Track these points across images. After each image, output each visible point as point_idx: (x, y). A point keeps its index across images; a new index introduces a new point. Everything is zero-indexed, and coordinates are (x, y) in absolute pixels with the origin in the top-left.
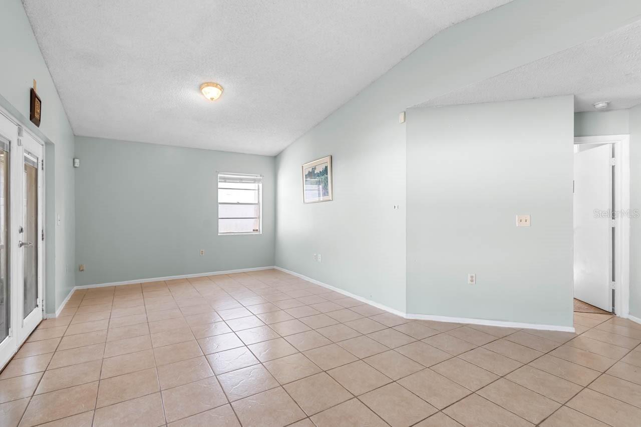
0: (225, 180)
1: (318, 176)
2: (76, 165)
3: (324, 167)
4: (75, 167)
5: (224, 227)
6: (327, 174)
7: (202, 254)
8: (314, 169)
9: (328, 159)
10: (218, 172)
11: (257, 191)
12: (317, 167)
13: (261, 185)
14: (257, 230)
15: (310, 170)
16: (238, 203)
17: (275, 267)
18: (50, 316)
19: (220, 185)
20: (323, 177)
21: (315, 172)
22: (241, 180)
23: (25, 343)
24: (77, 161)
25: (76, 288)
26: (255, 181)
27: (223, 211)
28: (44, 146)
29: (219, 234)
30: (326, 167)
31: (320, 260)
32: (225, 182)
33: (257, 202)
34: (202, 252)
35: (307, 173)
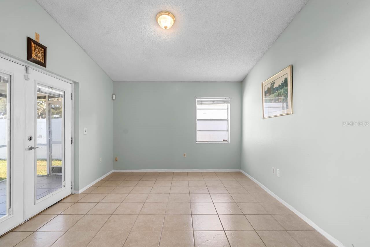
0: (201, 103)
1: (277, 90)
2: (113, 99)
3: (284, 79)
4: (114, 100)
5: (201, 137)
6: (286, 86)
7: (185, 156)
8: (273, 84)
9: (288, 70)
10: (196, 97)
11: (227, 110)
12: (275, 81)
13: (229, 105)
14: (226, 140)
15: (269, 86)
16: (212, 120)
17: (241, 171)
18: (76, 192)
19: (198, 106)
20: (282, 90)
21: (274, 87)
22: (213, 102)
23: (39, 214)
24: (114, 96)
25: (113, 171)
26: (224, 102)
27: (199, 126)
28: (73, 85)
29: (197, 142)
30: (286, 80)
31: (278, 175)
32: (201, 104)
33: (227, 119)
34: (185, 154)
35: (266, 90)
